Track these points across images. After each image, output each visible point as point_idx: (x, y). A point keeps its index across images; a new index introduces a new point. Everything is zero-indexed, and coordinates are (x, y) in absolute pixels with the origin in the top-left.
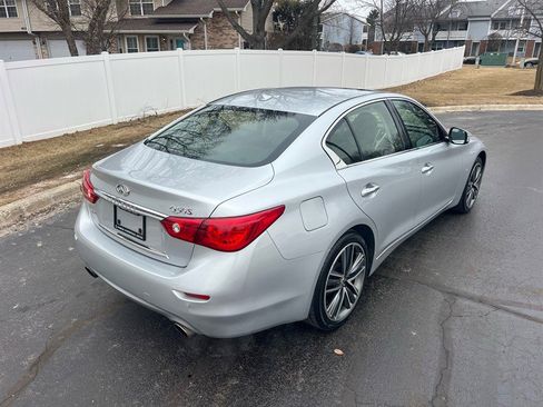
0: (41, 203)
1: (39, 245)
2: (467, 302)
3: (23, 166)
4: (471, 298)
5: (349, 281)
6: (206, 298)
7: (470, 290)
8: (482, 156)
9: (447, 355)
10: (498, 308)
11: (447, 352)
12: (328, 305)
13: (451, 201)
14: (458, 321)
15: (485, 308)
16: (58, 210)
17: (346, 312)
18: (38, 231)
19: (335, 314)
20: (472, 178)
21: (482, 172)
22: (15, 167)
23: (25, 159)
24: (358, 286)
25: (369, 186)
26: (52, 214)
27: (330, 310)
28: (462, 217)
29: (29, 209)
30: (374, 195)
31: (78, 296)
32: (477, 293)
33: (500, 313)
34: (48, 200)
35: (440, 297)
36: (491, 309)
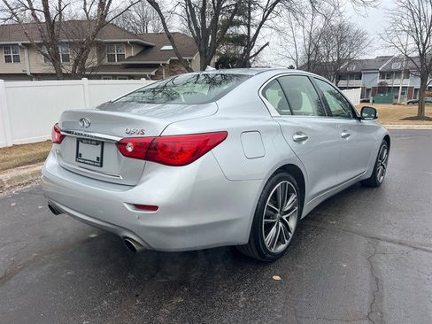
0: (20, 178)
1: (13, 205)
2: (389, 244)
3: (11, 160)
4: (392, 241)
5: (284, 217)
6: (154, 208)
7: (390, 236)
8: (387, 139)
9: (377, 281)
10: (416, 248)
11: (377, 279)
12: (266, 235)
13: (366, 172)
14: (382, 257)
15: (406, 249)
16: (34, 184)
17: (282, 247)
18: (14, 196)
19: (272, 246)
20: (380, 157)
21: (387, 154)
22: (3, 161)
23: (13, 155)
24: (292, 224)
26: (28, 186)
27: (268, 239)
28: (375, 189)
29: (9, 182)
30: (304, 142)
31: (40, 238)
32: (395, 237)
33: (419, 252)
34: (27, 176)
35: (364, 241)
36: (410, 249)
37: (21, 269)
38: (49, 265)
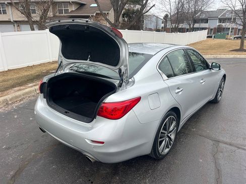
0: (17, 97)
1: (16, 117)
2: (225, 145)
3: (8, 80)
4: (226, 143)
5: (169, 135)
6: (102, 143)
7: (225, 140)
8: (224, 76)
9: (218, 171)
10: (239, 148)
11: (218, 170)
12: (160, 146)
13: (211, 97)
14: (221, 154)
15: (233, 148)
16: (25, 100)
17: (167, 150)
18: (15, 110)
19: (162, 151)
20: (220, 87)
21: (224, 84)
22: (4, 81)
23: (9, 77)
24: (173, 137)
25: (178, 88)
26: (22, 102)
27: (160, 148)
28: (216, 105)
29: (11, 100)
30: (180, 93)
31: (34, 142)
32: (228, 140)
33: (240, 151)
34: (20, 96)
35: (211, 143)
36: (236, 149)
37: (27, 164)
38: (42, 161)
